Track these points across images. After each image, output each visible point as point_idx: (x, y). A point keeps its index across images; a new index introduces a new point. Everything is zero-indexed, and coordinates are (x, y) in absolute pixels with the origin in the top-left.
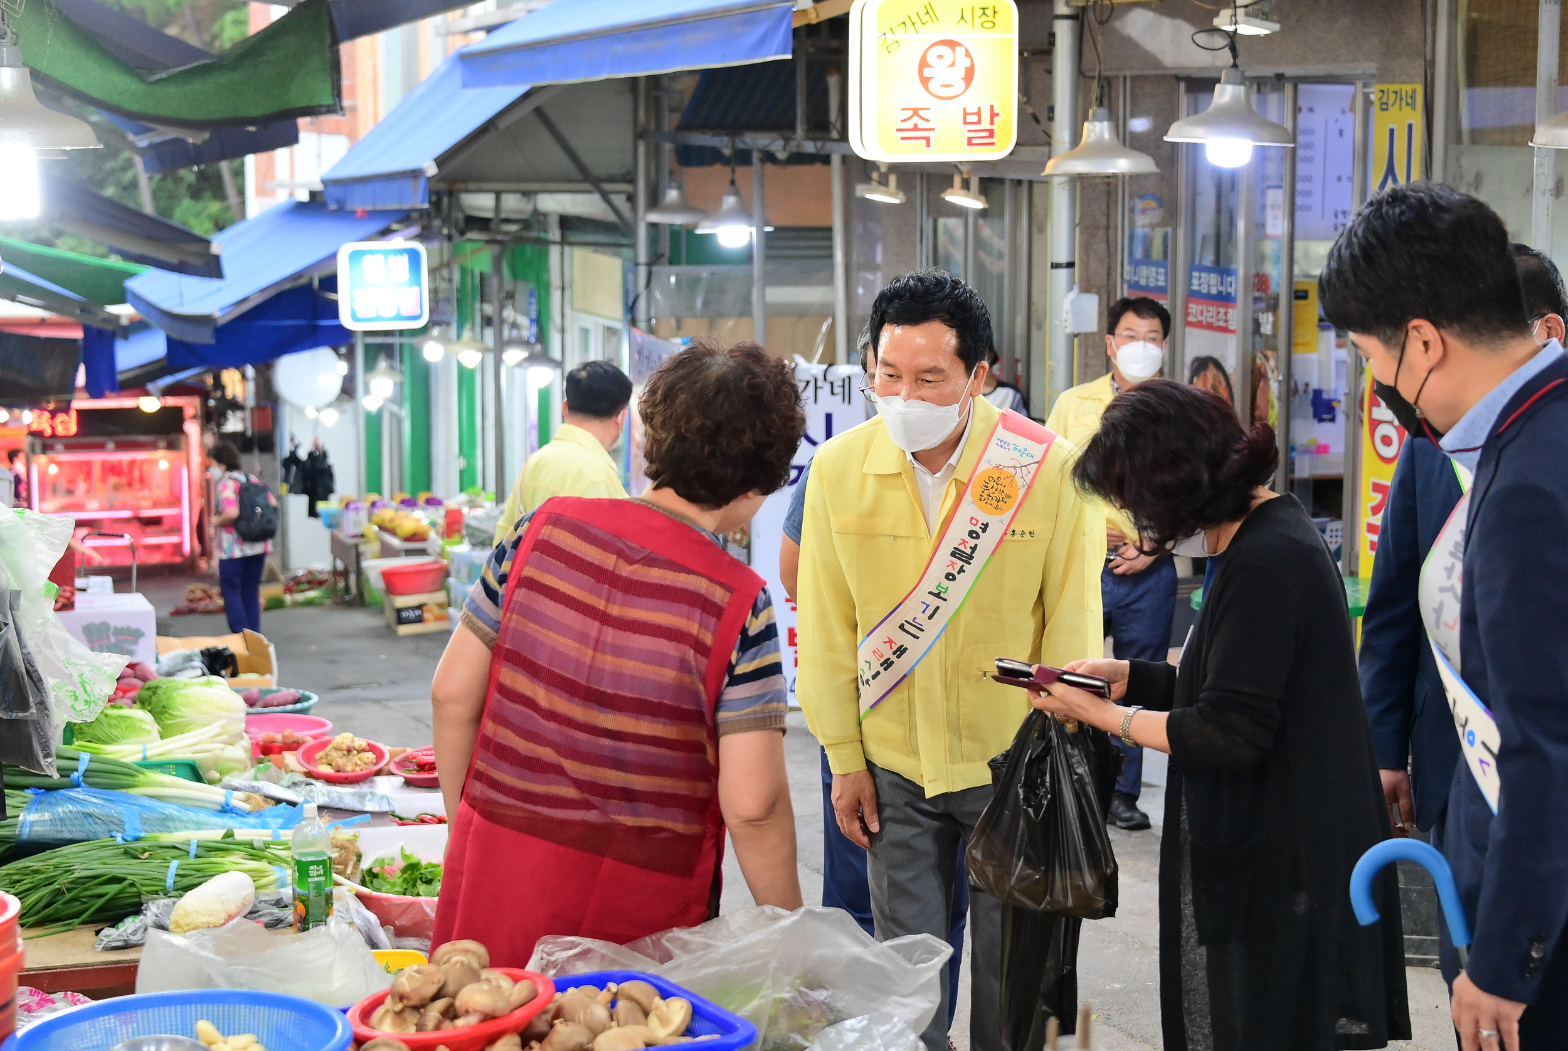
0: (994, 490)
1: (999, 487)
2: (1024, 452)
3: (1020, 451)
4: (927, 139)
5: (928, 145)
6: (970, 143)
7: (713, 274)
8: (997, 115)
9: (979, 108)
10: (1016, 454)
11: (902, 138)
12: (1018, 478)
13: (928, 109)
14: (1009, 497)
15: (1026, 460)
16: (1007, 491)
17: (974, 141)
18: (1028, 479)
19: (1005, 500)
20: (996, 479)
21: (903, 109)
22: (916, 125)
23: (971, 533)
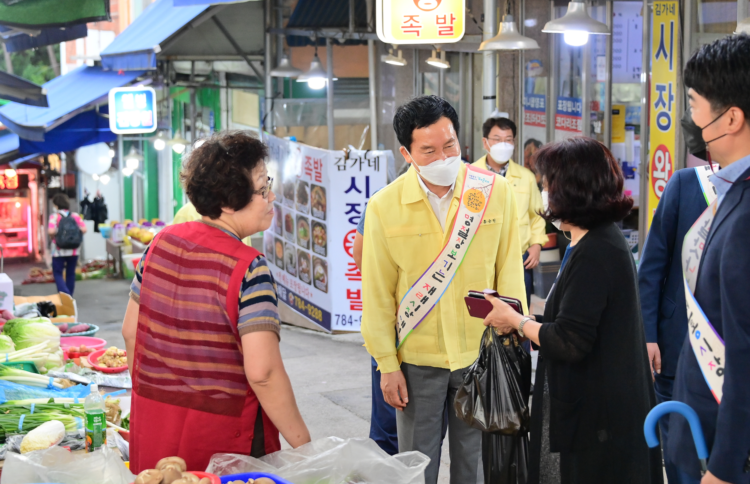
0: (474, 200)
1: (476, 198)
2: (484, 180)
3: (482, 180)
4: (418, 32)
5: (418, 35)
6: (440, 34)
7: (306, 103)
8: (454, 19)
9: (445, 16)
10: (480, 182)
11: (405, 32)
12: (483, 193)
13: (418, 16)
14: (481, 203)
15: (486, 184)
16: (480, 200)
17: (442, 33)
18: (488, 193)
19: (480, 204)
20: (473, 194)
21: (405, 16)
22: (411, 25)
23: (466, 222)
